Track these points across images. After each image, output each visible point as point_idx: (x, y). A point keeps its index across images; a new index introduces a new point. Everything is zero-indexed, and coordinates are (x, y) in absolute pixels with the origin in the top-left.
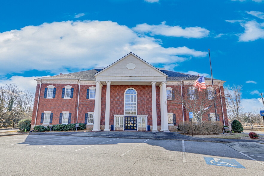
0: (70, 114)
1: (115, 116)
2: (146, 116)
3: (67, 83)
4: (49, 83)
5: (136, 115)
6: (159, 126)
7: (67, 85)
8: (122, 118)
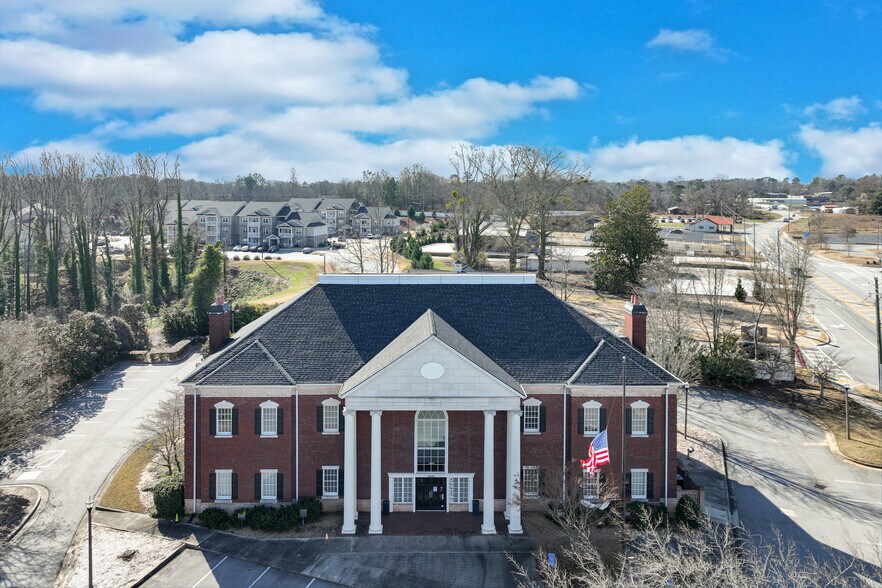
0: (280, 477)
1: (392, 476)
2: (470, 476)
3: (265, 396)
4: (218, 395)
5: (445, 474)
6: (500, 501)
7: (265, 399)
8: (410, 479)
